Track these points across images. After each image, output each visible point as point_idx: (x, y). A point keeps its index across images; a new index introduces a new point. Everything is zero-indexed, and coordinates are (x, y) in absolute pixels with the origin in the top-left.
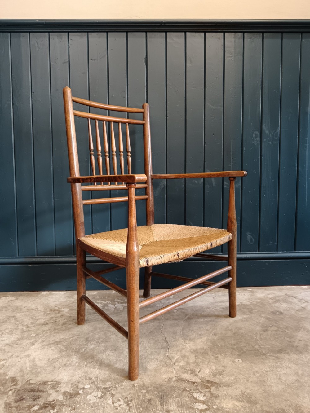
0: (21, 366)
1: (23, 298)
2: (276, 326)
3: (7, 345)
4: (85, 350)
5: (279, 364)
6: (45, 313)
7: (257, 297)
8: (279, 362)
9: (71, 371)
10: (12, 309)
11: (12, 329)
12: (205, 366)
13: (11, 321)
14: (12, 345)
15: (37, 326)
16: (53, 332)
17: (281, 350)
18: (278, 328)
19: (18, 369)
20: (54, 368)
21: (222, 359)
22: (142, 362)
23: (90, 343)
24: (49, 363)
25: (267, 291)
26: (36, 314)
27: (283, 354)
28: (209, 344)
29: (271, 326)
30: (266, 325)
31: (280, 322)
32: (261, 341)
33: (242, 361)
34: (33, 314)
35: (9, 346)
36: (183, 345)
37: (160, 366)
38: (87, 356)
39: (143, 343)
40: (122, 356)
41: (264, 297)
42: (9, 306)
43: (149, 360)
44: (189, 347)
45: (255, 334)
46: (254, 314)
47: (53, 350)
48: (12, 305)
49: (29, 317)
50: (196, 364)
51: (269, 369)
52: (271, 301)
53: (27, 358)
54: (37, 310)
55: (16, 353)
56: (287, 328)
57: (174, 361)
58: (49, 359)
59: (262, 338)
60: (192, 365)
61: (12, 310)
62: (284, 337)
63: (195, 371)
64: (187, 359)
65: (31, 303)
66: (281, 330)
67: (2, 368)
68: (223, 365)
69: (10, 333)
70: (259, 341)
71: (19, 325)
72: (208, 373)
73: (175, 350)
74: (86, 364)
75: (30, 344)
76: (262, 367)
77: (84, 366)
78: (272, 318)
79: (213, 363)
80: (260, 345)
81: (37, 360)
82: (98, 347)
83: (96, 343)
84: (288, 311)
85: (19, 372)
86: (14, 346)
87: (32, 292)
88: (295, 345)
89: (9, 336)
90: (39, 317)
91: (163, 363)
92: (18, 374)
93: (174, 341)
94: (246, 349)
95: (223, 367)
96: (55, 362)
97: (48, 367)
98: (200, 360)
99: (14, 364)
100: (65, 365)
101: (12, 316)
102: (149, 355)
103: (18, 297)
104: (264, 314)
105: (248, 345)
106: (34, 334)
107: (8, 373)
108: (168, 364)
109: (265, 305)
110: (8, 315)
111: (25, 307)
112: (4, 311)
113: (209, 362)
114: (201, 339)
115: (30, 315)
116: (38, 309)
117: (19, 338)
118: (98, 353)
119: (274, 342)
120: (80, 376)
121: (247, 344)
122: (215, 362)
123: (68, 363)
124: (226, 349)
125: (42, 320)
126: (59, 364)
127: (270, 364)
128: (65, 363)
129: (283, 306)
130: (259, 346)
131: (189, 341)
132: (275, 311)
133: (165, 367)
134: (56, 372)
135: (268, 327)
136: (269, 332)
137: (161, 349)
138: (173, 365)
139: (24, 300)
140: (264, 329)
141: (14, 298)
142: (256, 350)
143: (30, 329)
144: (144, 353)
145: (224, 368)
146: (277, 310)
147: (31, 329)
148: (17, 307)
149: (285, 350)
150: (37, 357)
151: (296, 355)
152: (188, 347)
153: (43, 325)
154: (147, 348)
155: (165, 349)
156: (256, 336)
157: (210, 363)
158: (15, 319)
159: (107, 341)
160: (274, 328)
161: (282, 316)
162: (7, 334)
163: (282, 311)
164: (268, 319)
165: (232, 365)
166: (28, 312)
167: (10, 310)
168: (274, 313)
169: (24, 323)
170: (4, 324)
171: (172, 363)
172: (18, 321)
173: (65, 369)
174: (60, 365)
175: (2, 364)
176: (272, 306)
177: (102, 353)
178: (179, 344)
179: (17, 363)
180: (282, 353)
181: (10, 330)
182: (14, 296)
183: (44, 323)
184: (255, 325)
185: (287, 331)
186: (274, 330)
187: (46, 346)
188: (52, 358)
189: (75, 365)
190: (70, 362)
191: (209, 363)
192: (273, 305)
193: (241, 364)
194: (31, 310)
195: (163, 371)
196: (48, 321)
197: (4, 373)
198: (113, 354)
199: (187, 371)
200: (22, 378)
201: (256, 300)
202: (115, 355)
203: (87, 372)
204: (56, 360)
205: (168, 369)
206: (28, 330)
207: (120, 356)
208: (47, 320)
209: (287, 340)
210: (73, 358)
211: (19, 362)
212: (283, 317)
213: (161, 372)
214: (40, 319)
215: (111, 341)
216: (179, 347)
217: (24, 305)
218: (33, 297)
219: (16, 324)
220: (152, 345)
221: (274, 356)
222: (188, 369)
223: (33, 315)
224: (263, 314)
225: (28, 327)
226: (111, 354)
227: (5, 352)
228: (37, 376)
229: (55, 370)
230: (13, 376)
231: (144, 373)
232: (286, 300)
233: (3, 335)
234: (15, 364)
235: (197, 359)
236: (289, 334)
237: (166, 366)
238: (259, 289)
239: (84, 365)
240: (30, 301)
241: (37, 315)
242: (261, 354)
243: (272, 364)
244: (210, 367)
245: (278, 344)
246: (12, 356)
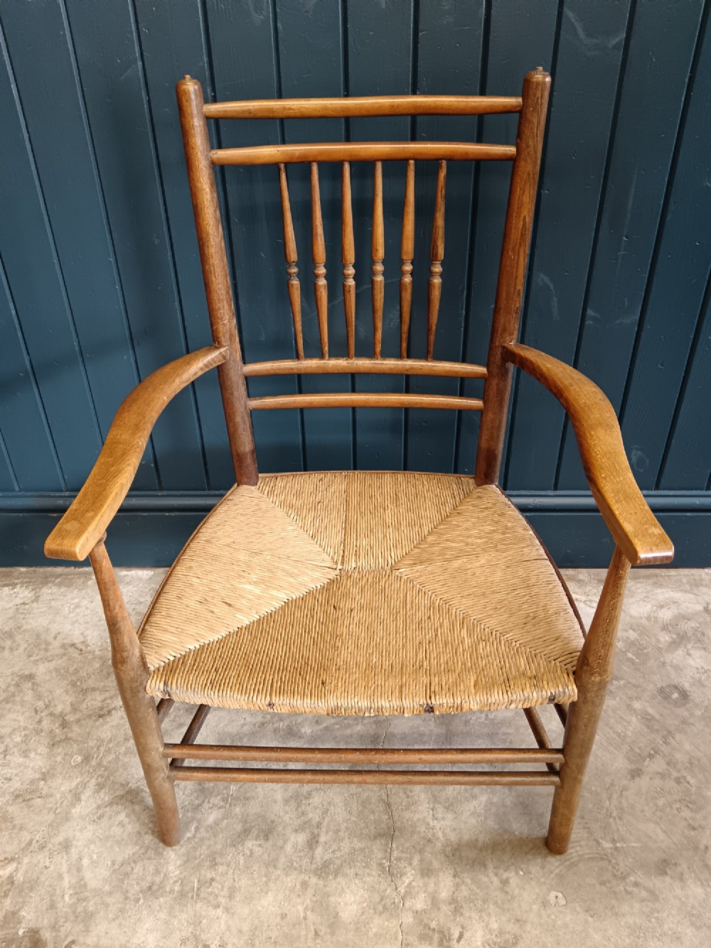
0: (51, 886)
1: (51, 594)
2: (664, 756)
3: (17, 796)
4: (197, 829)
5: (653, 920)
6: (103, 665)
7: (631, 617)
8: (656, 915)
9: (162, 916)
10: (26, 646)
11: (27, 732)
12: (473, 915)
13: (25, 699)
14: (29, 800)
15: (84, 719)
16: (123, 749)
17: (665, 861)
18: (668, 764)
19: (43, 899)
20: (126, 898)
21: (517, 891)
22: (328, 889)
23: (209, 802)
24: (113, 876)
25: (659, 591)
26: (82, 668)
27: (668, 879)
28: (492, 823)
29: (652, 752)
30: (640, 748)
31: (678, 737)
32: (620, 818)
33: (564, 902)
34: (75, 666)
35: (23, 804)
36: (428, 824)
37: (370, 908)
38: (201, 855)
39: (332, 808)
40: (282, 860)
41: (648, 619)
42: (19, 628)
43: (344, 883)
44: (443, 833)
45: (608, 788)
46: (614, 699)
47: (121, 824)
48: (25, 627)
49: (65, 682)
50: (453, 907)
51: (627, 941)
52: (665, 638)
53: (65, 857)
54: (83, 648)
55: (39, 831)
56: (691, 763)
57: (402, 890)
58: (113, 864)
59: (622, 809)
60: (444, 908)
61: (26, 649)
62: (678, 805)
63: (449, 934)
64: (435, 884)
65: (72, 615)
66: (675, 774)
67: (9, 890)
68: (519, 913)
69: (24, 747)
70: (615, 818)
71: (43, 714)
72: (479, 944)
73: (408, 845)
74: (198, 889)
75: (69, 797)
76: (610, 932)
77: (192, 897)
78: (657, 716)
79: (496, 903)
80: (616, 838)
81: (86, 862)
82: (226, 821)
83: (222, 804)
84: (703, 686)
85: (47, 909)
86: (34, 802)
87: (73, 568)
88: (704, 842)
89: (21, 759)
90: (91, 683)
91: (377, 898)
92: (43, 918)
93: (407, 808)
94: (581, 853)
95: (518, 921)
96: (127, 875)
97: (110, 893)
98: (465, 892)
99: (35, 876)
100: (150, 888)
101: (27, 673)
102: (346, 862)
103: (40, 589)
104: (640, 699)
105: (585, 835)
106: (80, 752)
107: (23, 913)
108: (388, 902)
109: (647, 655)
110: (16, 669)
111: (55, 638)
112: (6, 653)
113: (485, 901)
114: (474, 802)
115: (67, 672)
116: (87, 646)
117: (44, 770)
118: (226, 848)
119: (652, 825)
120: (184, 934)
121: (584, 828)
122: (500, 902)
123: (158, 880)
124: (531, 849)
125: (98, 693)
126: (138, 883)
127: (631, 920)
128: (149, 878)
129: (692, 663)
130: (614, 841)
131: (445, 807)
132: (669, 686)
133: (380, 914)
134: (130, 917)
135: (644, 760)
136: (644, 782)
137: (375, 838)
138: (398, 908)
139: (53, 603)
140: (633, 767)
141: (30, 595)
142: (604, 857)
143: (69, 735)
144: (333, 852)
145: (521, 927)
146: (676, 681)
147: (72, 731)
148: (38, 636)
149: (676, 864)
150: (86, 850)
151: (702, 884)
152: (440, 835)
153: (101, 716)
154: (341, 834)
155: (383, 841)
156: (610, 798)
157: (488, 906)
158: (33, 689)
159: (248, 795)
160: (658, 765)
161: (683, 712)
162: (15, 750)
163: (687, 686)
164: (647, 720)
165: (540, 916)
166: (65, 658)
167: (21, 649)
168: (664, 693)
169: (55, 706)
170: (9, 711)
171: (396, 901)
172: (40, 697)
173: (150, 903)
174: (137, 888)
175: (8, 877)
176: (664, 664)
177: (234, 845)
178: (419, 819)
179: (42, 873)
180: (666, 873)
181: (23, 733)
182: (30, 582)
183: (102, 708)
184: (611, 748)
185: (689, 778)
186: (659, 773)
187: (106, 807)
188: (119, 859)
189: (174, 890)
190: (162, 875)
191: (486, 906)
192: (669, 658)
193: (561, 912)
194: (71, 650)
195: (374, 930)
196: (111, 698)
197: (14, 913)
198: (260, 849)
199: (431, 932)
200: (54, 934)
201: (626, 631)
202: (266, 856)
203: (201, 922)
204: (129, 869)
205: (386, 923)
206: (63, 737)
207: (277, 859)
208: (107, 695)
209: (686, 819)
210: (168, 863)
211: (45, 872)
212: (686, 713)
213: (371, 934)
214: (94, 689)
215: (258, 798)
216: (419, 832)
217: (55, 628)
218: (76, 591)
219: (36, 711)
220: (355, 819)
221: (645, 888)
222: (433, 925)
223: (76, 671)
224: (638, 698)
225: (64, 724)
226: (258, 851)
227: (14, 827)
228: (87, 930)
229: (128, 907)
230: (32, 925)
231: (329, 936)
232: (703, 634)
233: (8, 757)
234: (38, 878)
235: (457, 884)
236: (693, 790)
237: (383, 912)
238: (639, 578)
239: (193, 890)
240: (67, 609)
241: (85, 674)
242: (615, 876)
243: (636, 920)
244: (486, 919)
245: (662, 836)
246: (30, 843)
